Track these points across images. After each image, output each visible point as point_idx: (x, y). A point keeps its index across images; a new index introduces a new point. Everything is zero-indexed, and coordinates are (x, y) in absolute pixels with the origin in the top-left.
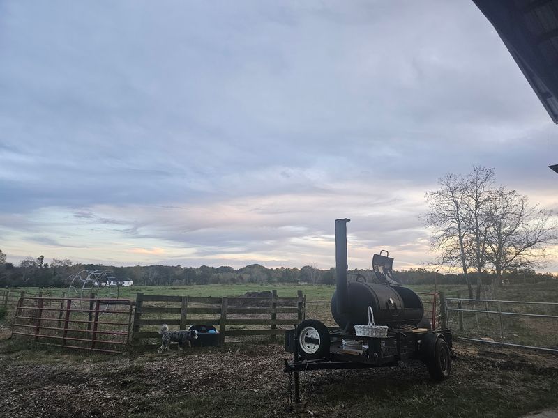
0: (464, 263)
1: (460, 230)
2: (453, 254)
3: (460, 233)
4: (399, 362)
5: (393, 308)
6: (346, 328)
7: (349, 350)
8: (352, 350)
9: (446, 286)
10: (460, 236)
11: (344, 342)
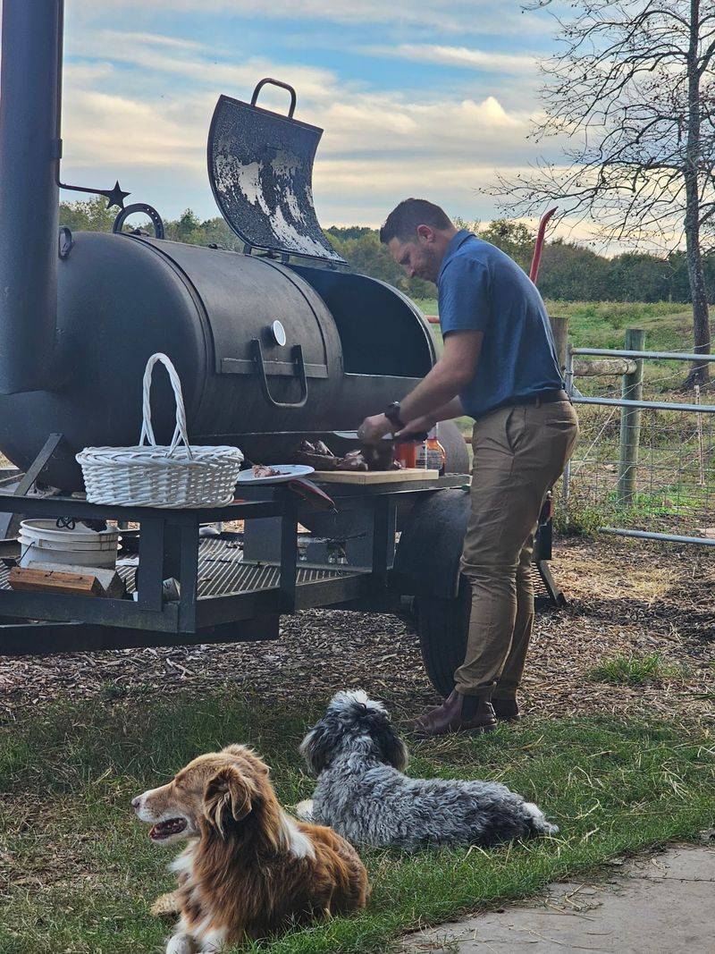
0: (692, 189)
1: (695, 26)
2: (651, 149)
3: (695, 39)
4: (285, 619)
5: (285, 368)
6: (39, 463)
7: (48, 567)
8: (66, 568)
9: (605, 307)
10: (691, 56)
11: (28, 534)
